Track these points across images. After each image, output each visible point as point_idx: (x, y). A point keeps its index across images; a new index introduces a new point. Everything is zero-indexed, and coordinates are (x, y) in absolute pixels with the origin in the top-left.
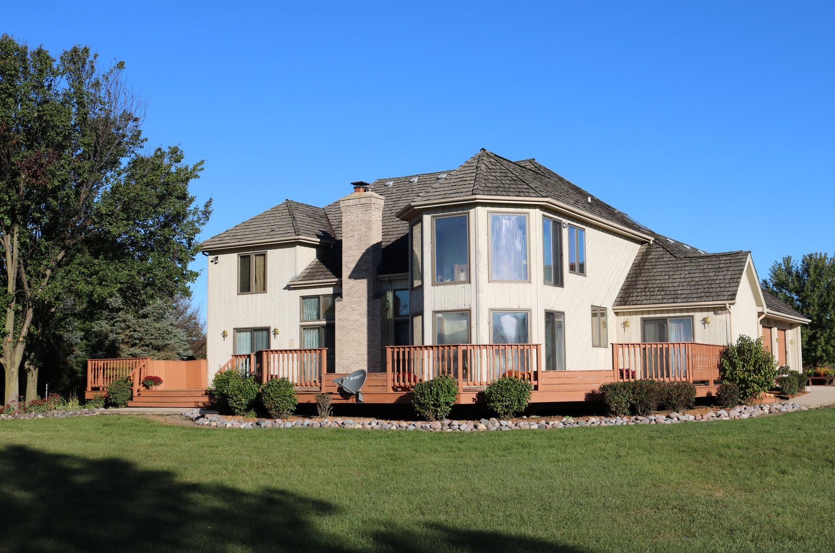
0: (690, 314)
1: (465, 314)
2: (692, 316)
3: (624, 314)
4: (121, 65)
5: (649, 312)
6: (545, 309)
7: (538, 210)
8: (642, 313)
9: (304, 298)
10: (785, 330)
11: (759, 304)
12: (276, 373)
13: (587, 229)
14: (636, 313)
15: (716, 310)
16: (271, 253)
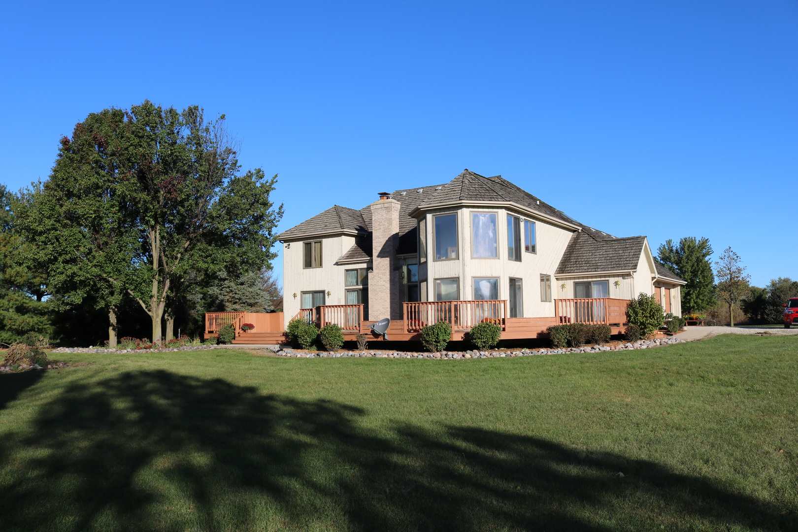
0: (607, 279)
1: (455, 280)
2: (608, 280)
3: (562, 279)
4: (223, 117)
5: (579, 278)
6: (509, 277)
7: (504, 210)
8: (574, 278)
9: (347, 270)
10: (669, 289)
11: (652, 272)
12: (330, 321)
13: (537, 222)
14: (570, 279)
15: (624, 276)
16: (324, 241)
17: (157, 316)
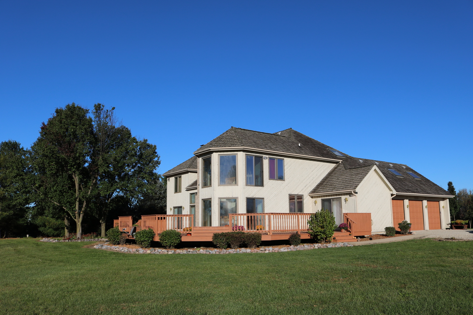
0: (340, 196)
2: (341, 198)
3: (315, 197)
4: (114, 108)
5: (324, 196)
6: (246, 197)
7: (241, 152)
8: (322, 196)
9: (191, 194)
10: (439, 201)
11: (391, 190)
13: (285, 159)
14: (319, 197)
15: (350, 194)
16: (183, 176)
17: (79, 221)
